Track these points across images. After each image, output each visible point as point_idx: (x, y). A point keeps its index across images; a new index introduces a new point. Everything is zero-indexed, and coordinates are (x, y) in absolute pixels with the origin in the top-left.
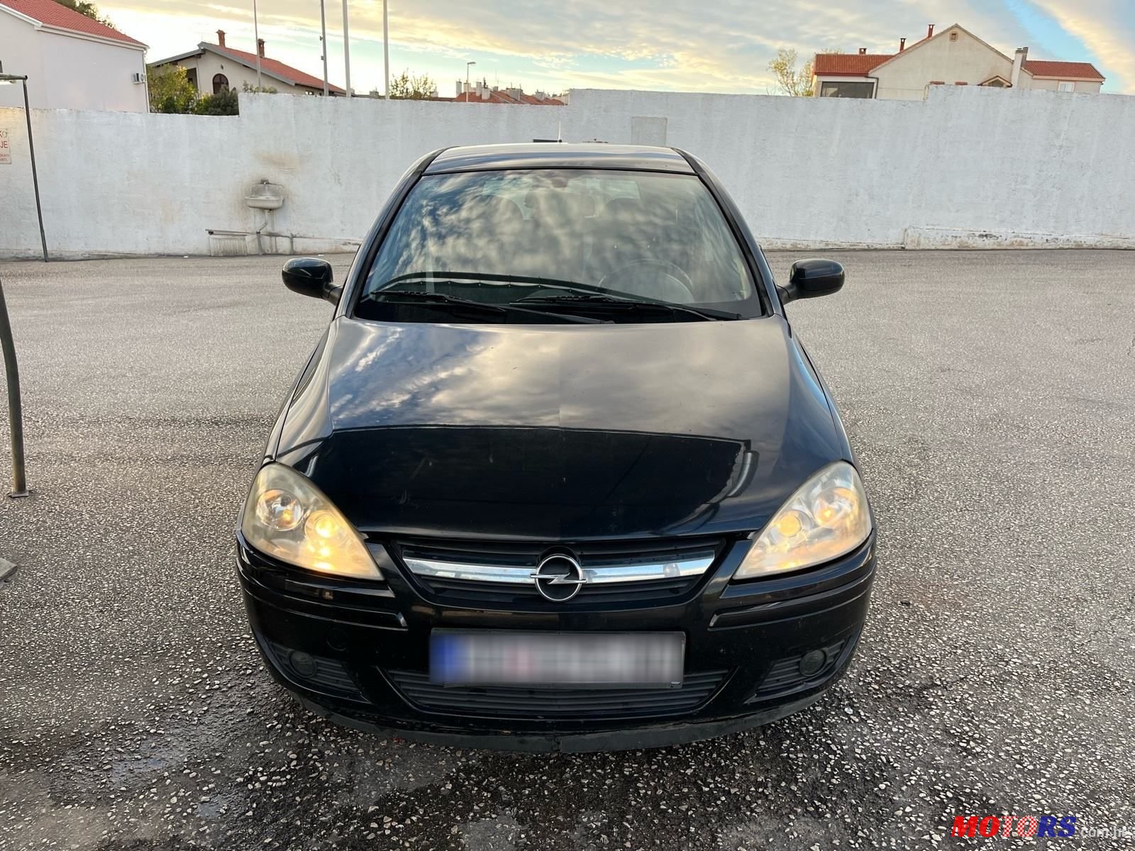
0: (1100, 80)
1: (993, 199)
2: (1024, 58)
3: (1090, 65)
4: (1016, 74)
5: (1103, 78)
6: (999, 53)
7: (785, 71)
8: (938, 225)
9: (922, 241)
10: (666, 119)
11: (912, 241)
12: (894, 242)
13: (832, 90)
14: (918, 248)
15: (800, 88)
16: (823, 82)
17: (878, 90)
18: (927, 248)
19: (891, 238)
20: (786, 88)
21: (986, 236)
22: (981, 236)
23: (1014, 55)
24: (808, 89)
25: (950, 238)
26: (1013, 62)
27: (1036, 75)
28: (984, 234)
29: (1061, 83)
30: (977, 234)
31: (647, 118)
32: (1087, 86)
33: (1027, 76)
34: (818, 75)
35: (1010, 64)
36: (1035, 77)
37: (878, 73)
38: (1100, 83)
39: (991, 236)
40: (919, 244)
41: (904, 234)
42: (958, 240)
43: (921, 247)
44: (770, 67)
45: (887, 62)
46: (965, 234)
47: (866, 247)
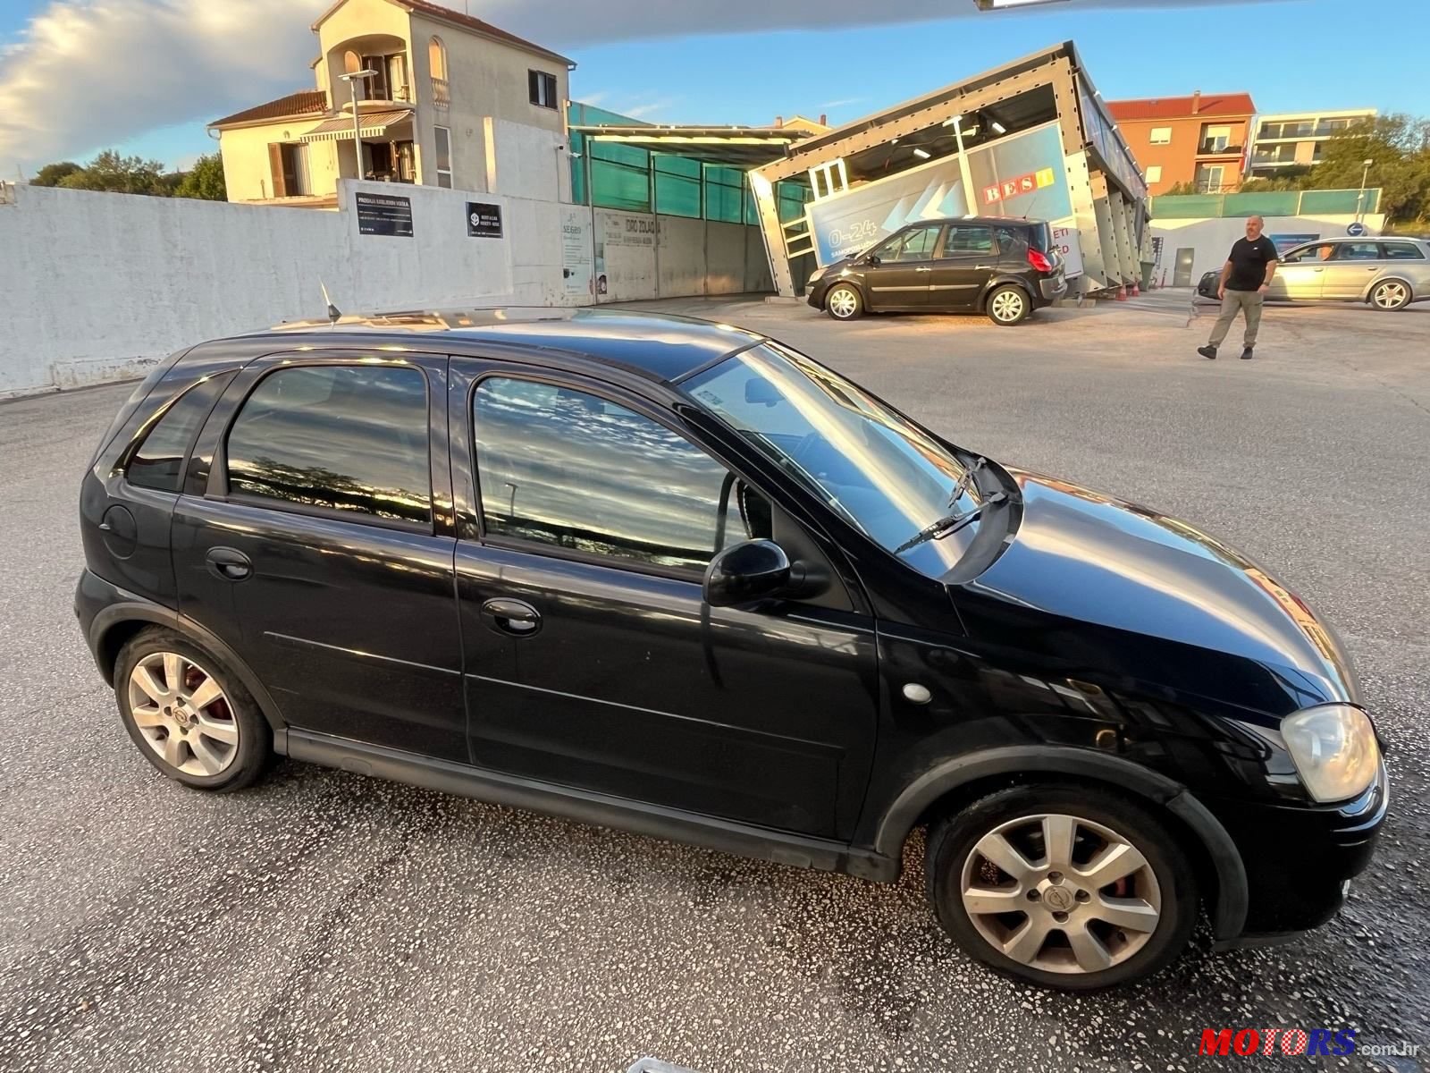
1: (136, 320)
8: (87, 356)
9: (78, 377)
11: (67, 380)
12: (42, 383)
14: (75, 387)
18: (87, 385)
19: (36, 381)
21: (145, 361)
22: (140, 362)
25: (108, 370)
28: (142, 359)
30: (135, 360)
39: (151, 361)
40: (75, 382)
41: (52, 373)
42: (118, 370)
43: (80, 386)
46: (122, 363)
47: (11, 397)
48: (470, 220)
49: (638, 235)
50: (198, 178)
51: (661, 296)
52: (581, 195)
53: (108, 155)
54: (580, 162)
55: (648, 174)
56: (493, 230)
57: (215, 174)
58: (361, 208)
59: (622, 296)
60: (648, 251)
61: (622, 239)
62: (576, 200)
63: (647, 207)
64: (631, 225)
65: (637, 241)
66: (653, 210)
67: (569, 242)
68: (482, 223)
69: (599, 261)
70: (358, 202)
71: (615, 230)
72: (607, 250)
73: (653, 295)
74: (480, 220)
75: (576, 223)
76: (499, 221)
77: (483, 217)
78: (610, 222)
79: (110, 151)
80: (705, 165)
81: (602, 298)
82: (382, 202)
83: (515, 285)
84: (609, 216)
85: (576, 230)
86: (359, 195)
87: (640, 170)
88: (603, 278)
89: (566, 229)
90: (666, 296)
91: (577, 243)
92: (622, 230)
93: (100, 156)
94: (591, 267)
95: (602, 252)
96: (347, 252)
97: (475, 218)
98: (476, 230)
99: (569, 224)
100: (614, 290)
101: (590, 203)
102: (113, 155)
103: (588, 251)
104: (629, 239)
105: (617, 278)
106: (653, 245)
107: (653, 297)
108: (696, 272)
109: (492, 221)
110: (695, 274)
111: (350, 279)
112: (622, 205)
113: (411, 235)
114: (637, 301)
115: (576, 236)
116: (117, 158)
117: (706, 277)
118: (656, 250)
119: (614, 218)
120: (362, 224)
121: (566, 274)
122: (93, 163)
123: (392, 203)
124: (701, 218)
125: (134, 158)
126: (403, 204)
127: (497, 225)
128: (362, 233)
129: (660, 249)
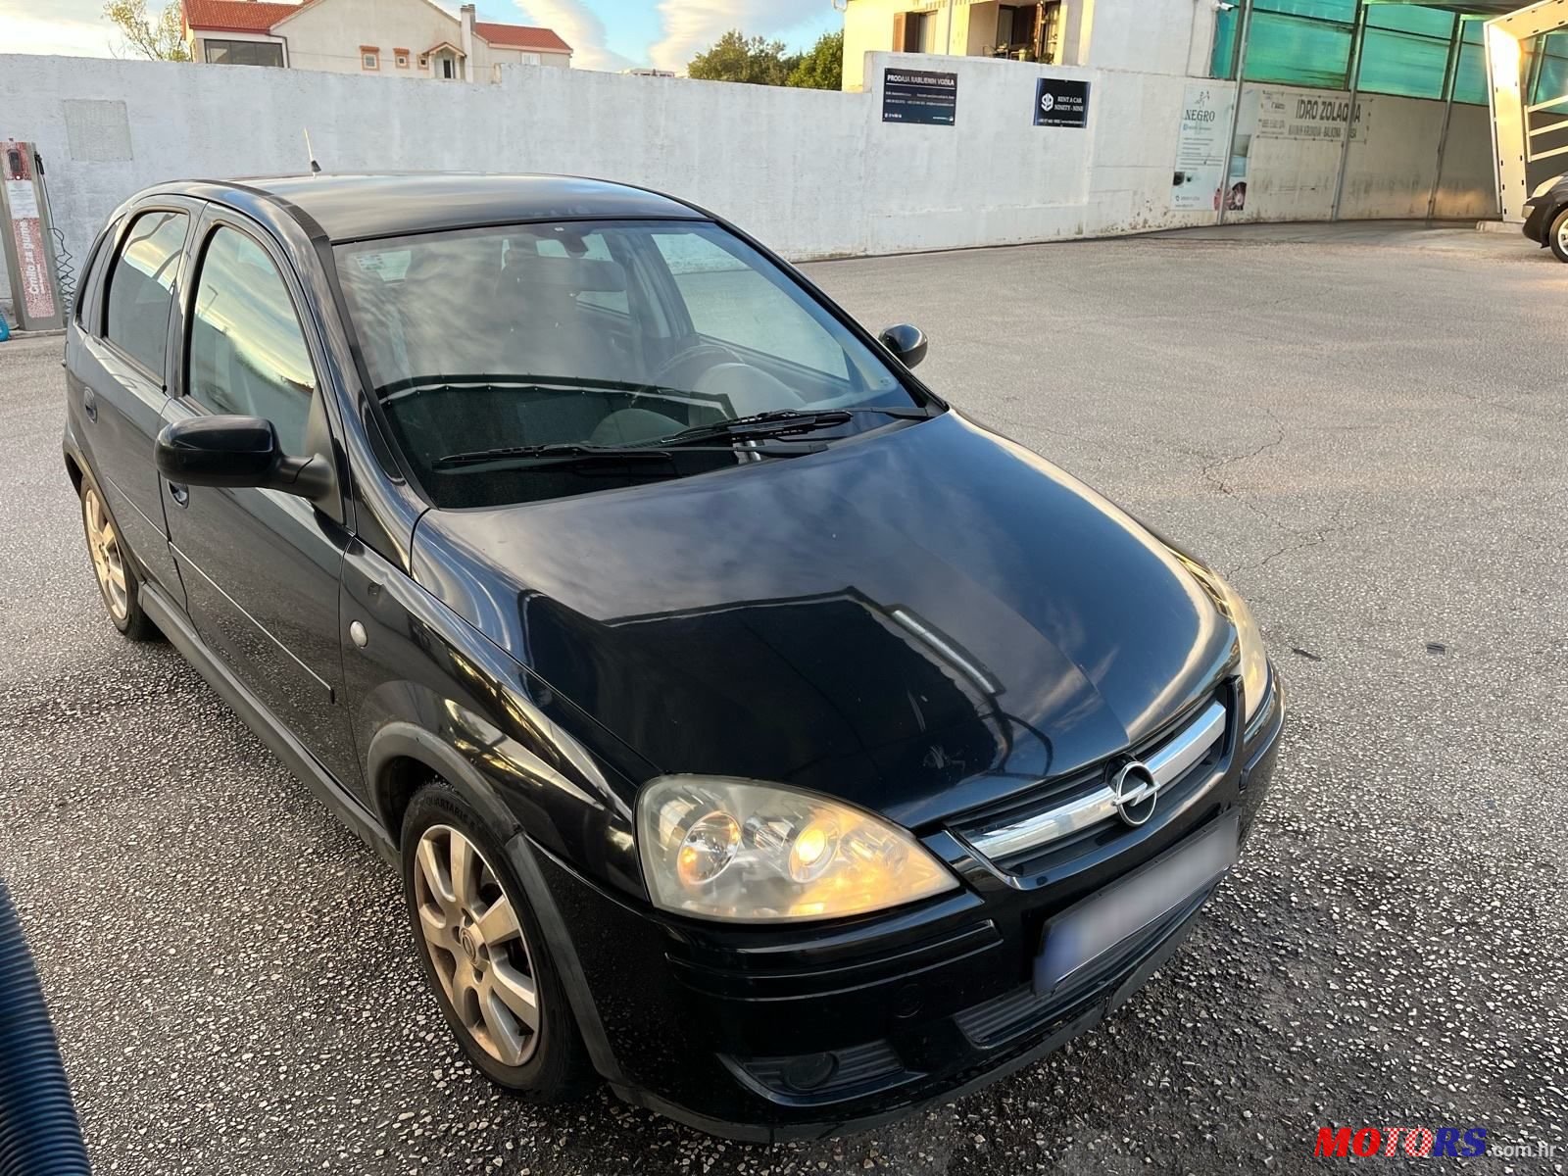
0: (569, 51)
2: (473, 19)
3: (551, 31)
4: (468, 43)
5: (569, 49)
6: (441, 11)
7: (132, 20)
10: (124, 103)
13: (218, 53)
15: (164, 46)
16: (205, 40)
17: (290, 54)
20: (141, 47)
23: (460, 14)
24: (176, 49)
26: (460, 24)
27: (492, 42)
29: (524, 54)
31: (90, 101)
32: (554, 58)
33: (482, 44)
34: (194, 30)
35: (456, 27)
36: (491, 45)
37: (282, 30)
38: (567, 56)
44: (106, 14)
45: (293, 16)
48: (1039, 102)
49: (1316, 123)
50: (815, 61)
51: (1341, 216)
52: (1224, 65)
53: (731, 35)
54: (1234, 17)
55: (1353, 32)
56: (1074, 118)
57: (833, 55)
58: (888, 87)
59: (1270, 212)
60: (1332, 150)
61: (1286, 131)
62: (1215, 71)
63: (1343, 81)
64: (1307, 108)
65: (1313, 133)
66: (1352, 86)
67: (1190, 133)
68: (1056, 107)
69: (1238, 162)
70: (886, 81)
71: (1277, 116)
72: (1255, 147)
73: (1328, 214)
74: (1056, 102)
75: (1208, 106)
76: (1084, 103)
77: (1060, 99)
78: (1268, 104)
79: (734, 30)
80: (1463, 17)
81: (1232, 216)
82: (919, 80)
83: (1093, 193)
84: (1269, 95)
85: (1207, 116)
86: (888, 72)
87: (1339, 26)
88: (1241, 187)
89: (1189, 115)
90: (1349, 216)
91: (1205, 135)
92: (1290, 116)
93: (724, 37)
94: (1222, 170)
95: (1246, 149)
96: (861, 145)
97: (1048, 101)
98: (1044, 117)
99: (1197, 107)
100: (1253, 205)
101: (1238, 79)
102: (737, 35)
103: (1221, 146)
104: (1299, 130)
105: (1266, 187)
106: (1342, 138)
107: (1328, 218)
108: (1416, 183)
109: (1072, 104)
110: (1415, 185)
111: (860, 178)
112: (1299, 80)
113: (952, 124)
114: (1295, 222)
115: (1204, 124)
116: (740, 39)
117: (1435, 192)
118: (1345, 146)
119: (1277, 99)
120: (887, 108)
121: (1178, 179)
122: (717, 46)
123: (932, 81)
124: (1443, 100)
125: (758, 38)
126: (947, 82)
127: (1081, 109)
128: (885, 120)
129: (1353, 146)
